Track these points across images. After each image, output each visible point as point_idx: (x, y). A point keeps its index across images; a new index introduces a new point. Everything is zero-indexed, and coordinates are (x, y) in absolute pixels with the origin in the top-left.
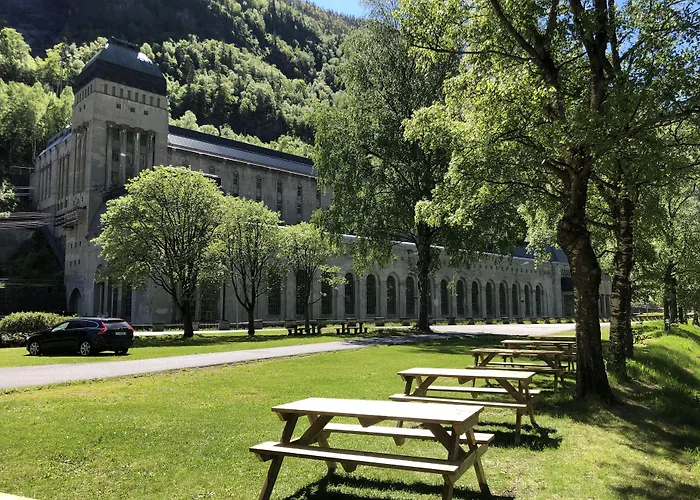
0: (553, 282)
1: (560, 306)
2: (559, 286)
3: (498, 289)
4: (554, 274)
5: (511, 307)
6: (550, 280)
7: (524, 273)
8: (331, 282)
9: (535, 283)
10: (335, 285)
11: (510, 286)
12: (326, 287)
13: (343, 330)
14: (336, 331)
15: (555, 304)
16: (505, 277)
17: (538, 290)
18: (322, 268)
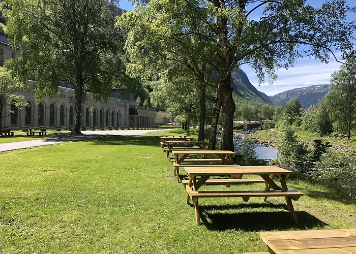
0: (125, 110)
1: (128, 121)
2: (128, 112)
3: (99, 113)
4: (126, 106)
5: (105, 121)
6: (124, 109)
7: (112, 105)
8: (17, 105)
9: (117, 110)
10: (20, 106)
11: (105, 111)
12: (13, 107)
13: (31, 134)
14: (26, 134)
15: (126, 120)
16: (103, 107)
17: (118, 114)
18: (11, 96)
